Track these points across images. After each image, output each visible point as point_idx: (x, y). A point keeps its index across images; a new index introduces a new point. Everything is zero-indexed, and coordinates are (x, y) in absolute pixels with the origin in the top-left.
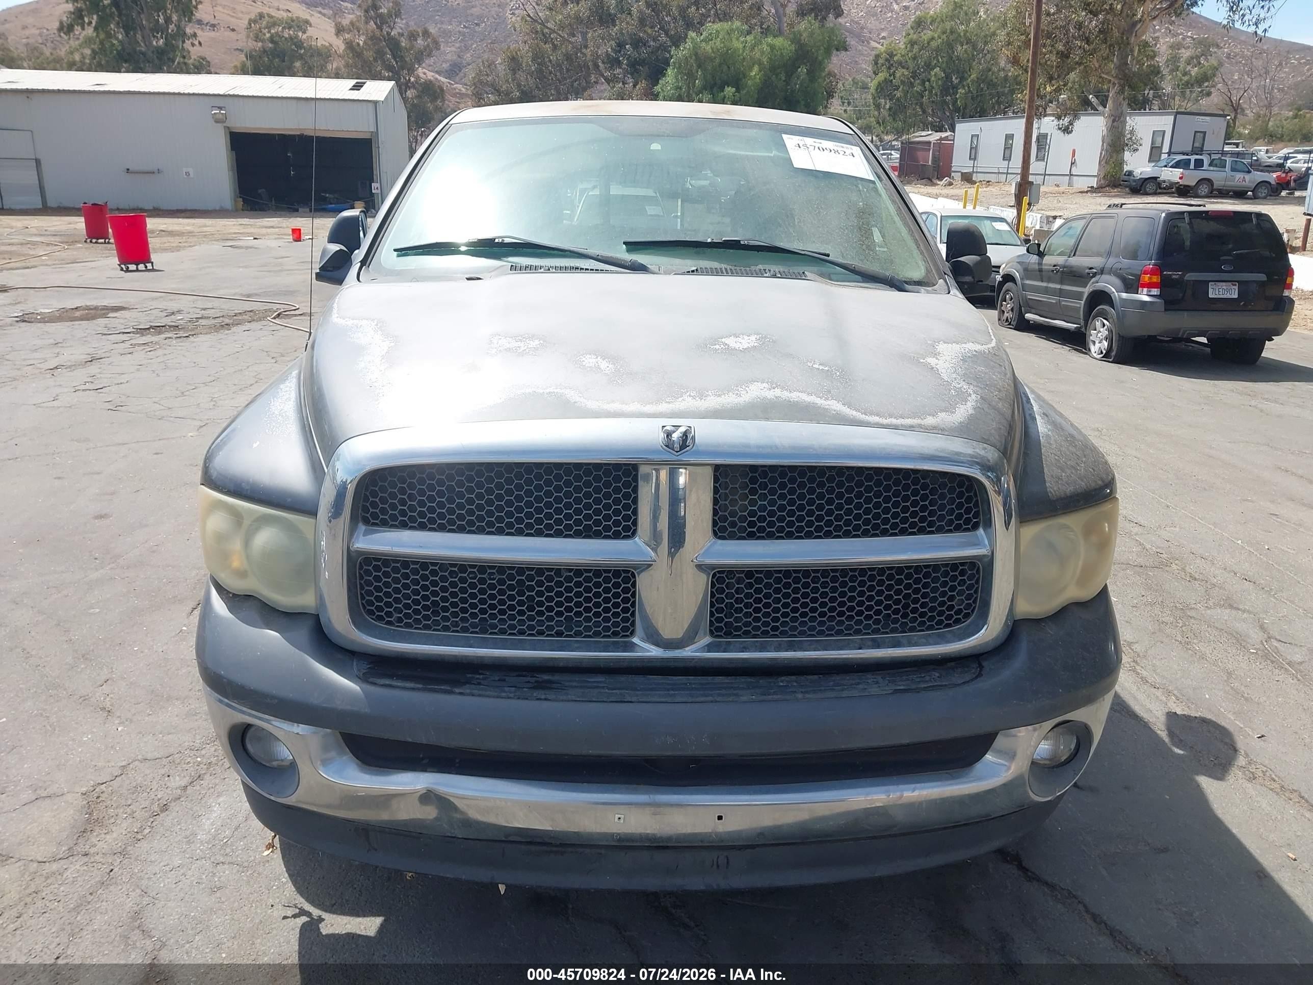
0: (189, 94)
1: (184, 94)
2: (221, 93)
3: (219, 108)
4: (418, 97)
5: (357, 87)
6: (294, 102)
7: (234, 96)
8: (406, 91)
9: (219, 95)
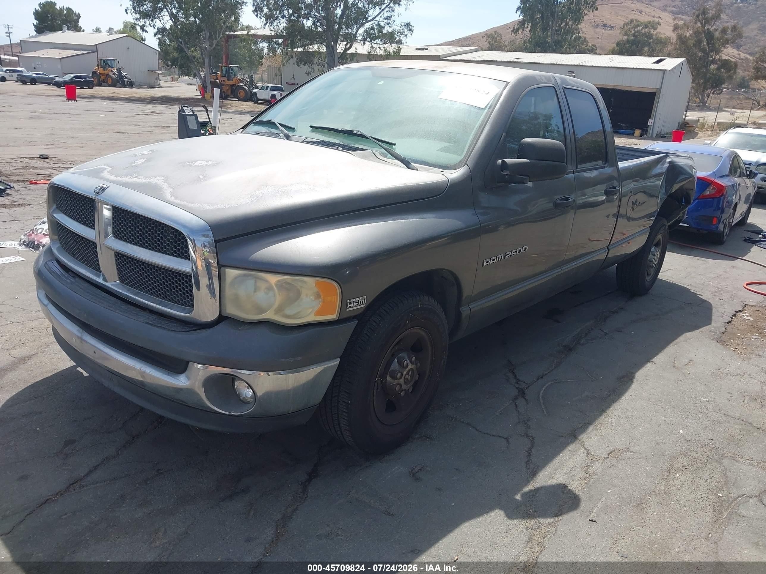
0: (559, 65)
1: (556, 64)
2: (576, 64)
3: (572, 72)
4: (718, 69)
5: (658, 62)
6: (614, 69)
7: (582, 66)
8: (710, 65)
9: (574, 65)
